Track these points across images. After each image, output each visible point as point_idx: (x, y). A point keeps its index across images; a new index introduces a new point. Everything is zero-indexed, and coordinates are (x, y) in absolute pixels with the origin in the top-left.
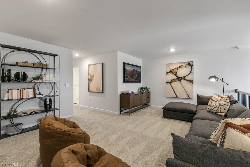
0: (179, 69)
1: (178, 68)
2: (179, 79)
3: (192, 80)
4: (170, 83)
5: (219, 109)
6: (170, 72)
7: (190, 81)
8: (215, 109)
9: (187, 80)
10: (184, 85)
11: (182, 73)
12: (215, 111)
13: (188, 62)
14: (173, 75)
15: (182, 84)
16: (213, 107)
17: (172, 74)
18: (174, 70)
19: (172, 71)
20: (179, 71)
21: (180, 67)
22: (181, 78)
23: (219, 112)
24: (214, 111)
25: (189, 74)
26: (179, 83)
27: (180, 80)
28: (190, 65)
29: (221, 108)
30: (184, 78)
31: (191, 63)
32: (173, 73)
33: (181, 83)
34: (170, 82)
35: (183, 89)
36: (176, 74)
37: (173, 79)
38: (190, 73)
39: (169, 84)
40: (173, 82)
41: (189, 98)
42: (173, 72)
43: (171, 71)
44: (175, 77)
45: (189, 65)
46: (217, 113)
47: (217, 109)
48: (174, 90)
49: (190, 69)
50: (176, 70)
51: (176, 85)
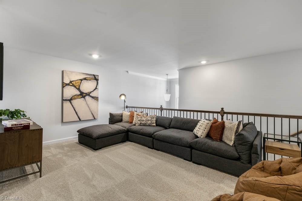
0: (83, 81)
1: (81, 80)
2: (83, 95)
3: (98, 98)
4: (70, 100)
5: (152, 121)
6: (70, 84)
7: (95, 98)
8: (148, 122)
9: (93, 97)
10: (88, 103)
11: (87, 87)
12: (149, 124)
13: (93, 75)
14: (75, 89)
15: (86, 103)
16: (146, 120)
17: (73, 87)
18: (77, 81)
19: (73, 83)
20: (83, 84)
21: (85, 79)
22: (86, 93)
23: (152, 124)
24: (147, 124)
25: (95, 90)
26: (83, 100)
27: (84, 97)
28: (96, 78)
29: (153, 120)
30: (89, 94)
31: (97, 77)
32: (75, 87)
33: (86, 101)
34: (69, 98)
35: (88, 108)
36: (79, 88)
37: (75, 95)
38: (96, 88)
39: (69, 102)
40: (75, 99)
41: (95, 118)
42: (76, 85)
43: (71, 82)
44: (78, 93)
45: (94, 79)
46: (151, 125)
47: (150, 122)
48: (76, 110)
49: (96, 84)
50: (79, 82)
51: (79, 103)
